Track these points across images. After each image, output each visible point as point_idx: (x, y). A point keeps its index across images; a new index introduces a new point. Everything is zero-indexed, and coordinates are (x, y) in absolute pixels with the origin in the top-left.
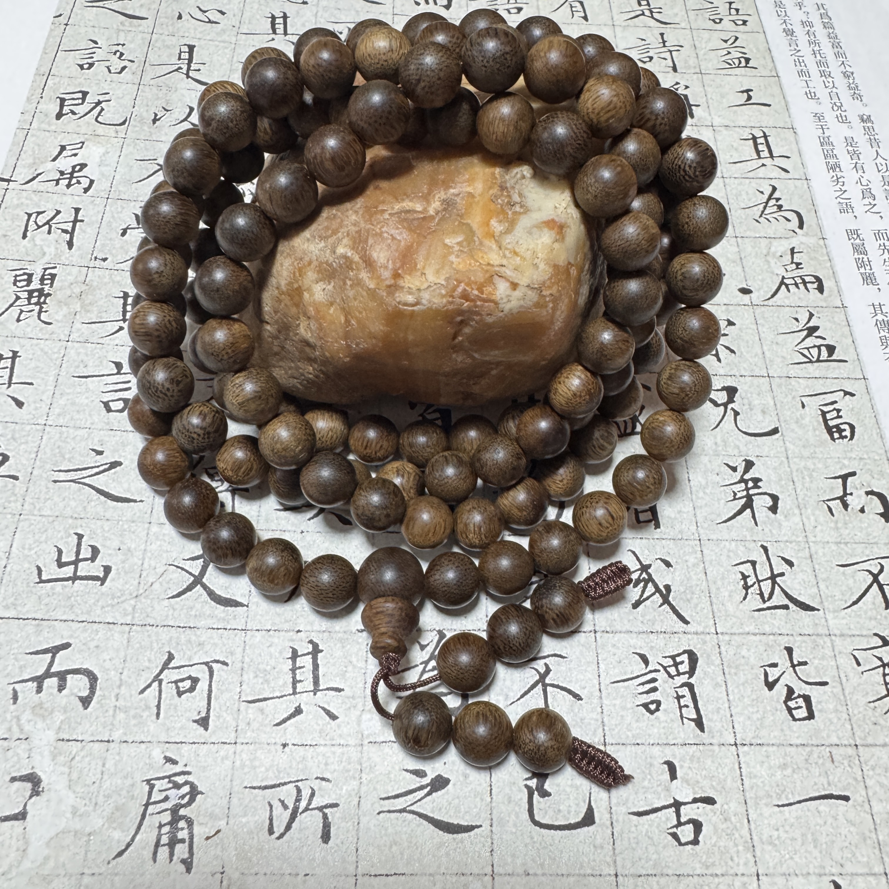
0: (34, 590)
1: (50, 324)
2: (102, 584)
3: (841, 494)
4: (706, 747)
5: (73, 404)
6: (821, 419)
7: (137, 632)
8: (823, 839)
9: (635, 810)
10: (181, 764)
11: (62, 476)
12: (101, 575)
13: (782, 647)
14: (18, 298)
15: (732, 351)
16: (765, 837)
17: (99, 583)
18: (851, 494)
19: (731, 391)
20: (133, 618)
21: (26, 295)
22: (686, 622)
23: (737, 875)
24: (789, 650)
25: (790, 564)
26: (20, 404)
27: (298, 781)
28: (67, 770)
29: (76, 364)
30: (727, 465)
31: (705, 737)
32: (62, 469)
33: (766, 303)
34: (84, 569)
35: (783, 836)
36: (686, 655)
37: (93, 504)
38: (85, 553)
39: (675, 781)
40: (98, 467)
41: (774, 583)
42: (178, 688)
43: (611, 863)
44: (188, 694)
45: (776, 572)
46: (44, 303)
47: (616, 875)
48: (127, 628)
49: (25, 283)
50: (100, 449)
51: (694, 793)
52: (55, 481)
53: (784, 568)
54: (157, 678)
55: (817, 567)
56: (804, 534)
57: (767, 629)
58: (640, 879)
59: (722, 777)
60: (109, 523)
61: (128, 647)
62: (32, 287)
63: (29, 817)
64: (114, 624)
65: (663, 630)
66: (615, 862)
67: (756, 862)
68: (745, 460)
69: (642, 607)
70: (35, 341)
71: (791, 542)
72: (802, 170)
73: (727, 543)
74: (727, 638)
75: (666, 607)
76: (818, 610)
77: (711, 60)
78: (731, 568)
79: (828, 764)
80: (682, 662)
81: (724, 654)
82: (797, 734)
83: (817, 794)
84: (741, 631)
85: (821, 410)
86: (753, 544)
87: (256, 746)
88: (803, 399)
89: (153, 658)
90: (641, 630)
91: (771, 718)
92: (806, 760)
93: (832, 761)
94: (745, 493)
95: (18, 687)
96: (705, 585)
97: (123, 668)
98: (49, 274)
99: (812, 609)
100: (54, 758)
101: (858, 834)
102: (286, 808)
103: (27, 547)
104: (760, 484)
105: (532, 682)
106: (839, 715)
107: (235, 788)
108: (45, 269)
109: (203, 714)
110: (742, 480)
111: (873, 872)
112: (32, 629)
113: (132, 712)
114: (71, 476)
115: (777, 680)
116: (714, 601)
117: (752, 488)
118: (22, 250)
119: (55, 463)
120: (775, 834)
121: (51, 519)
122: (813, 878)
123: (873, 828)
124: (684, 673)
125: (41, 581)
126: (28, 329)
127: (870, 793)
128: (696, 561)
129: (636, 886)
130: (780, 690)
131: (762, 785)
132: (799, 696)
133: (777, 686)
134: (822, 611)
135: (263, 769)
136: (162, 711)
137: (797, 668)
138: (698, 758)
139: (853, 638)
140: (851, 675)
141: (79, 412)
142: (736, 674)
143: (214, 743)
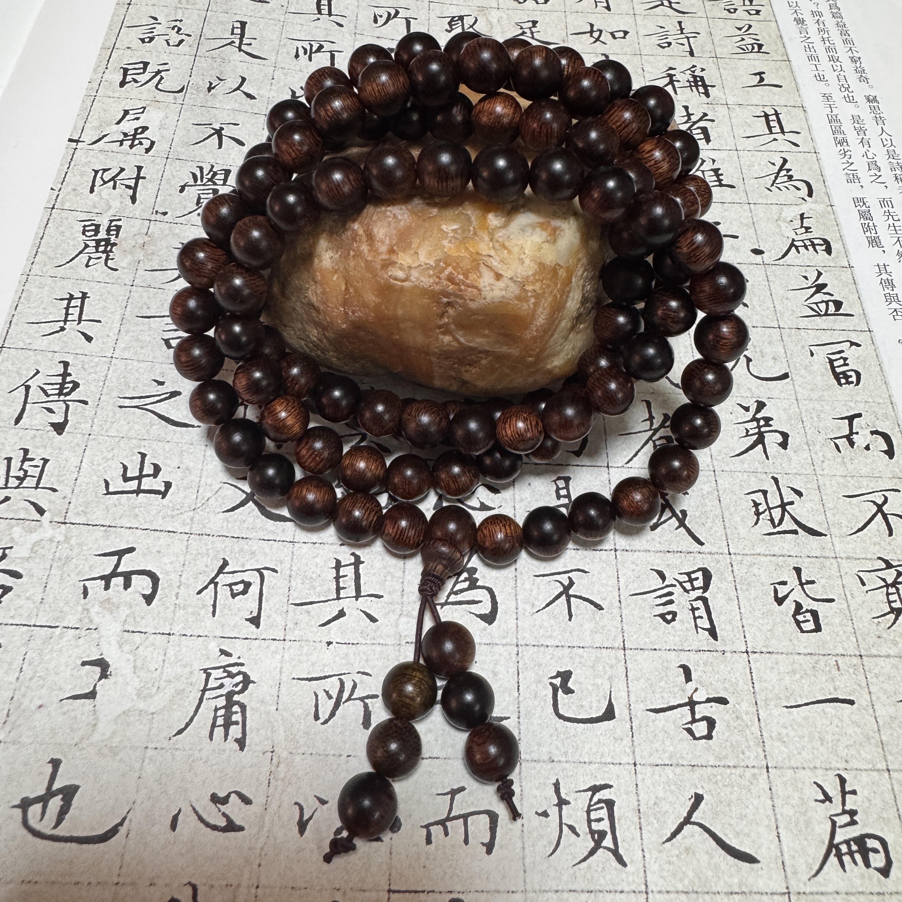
0: (102, 500)
1: (116, 270)
2: (163, 498)
3: (847, 432)
4: (719, 654)
5: (138, 339)
6: (828, 366)
7: (195, 540)
8: (829, 737)
9: (653, 707)
10: (235, 656)
11: (127, 402)
12: (163, 489)
13: (791, 567)
14: (87, 246)
15: (746, 305)
16: (774, 735)
17: (160, 496)
18: (857, 433)
20: (192, 527)
21: (93, 244)
22: (702, 544)
23: (747, 767)
24: (798, 571)
25: (799, 493)
26: (89, 339)
27: (341, 674)
28: (132, 658)
29: (140, 305)
30: (741, 405)
31: (718, 645)
32: (127, 396)
33: (776, 262)
34: (147, 483)
35: (792, 734)
36: (701, 572)
37: (155, 427)
38: (148, 470)
39: (690, 683)
40: (160, 395)
41: (784, 510)
42: (232, 590)
43: (630, 753)
44: (241, 596)
45: (785, 501)
46: (111, 251)
47: (635, 764)
48: (186, 537)
49: (93, 233)
50: (161, 380)
51: (708, 694)
52: (121, 407)
53: (793, 497)
54: (213, 581)
55: (824, 497)
56: (812, 468)
57: (776, 550)
58: (657, 768)
59: (734, 680)
60: (169, 444)
61: (186, 552)
62: (100, 236)
63: (98, 696)
64: (174, 532)
65: (679, 550)
66: (634, 752)
67: (765, 756)
68: (757, 401)
69: (659, 529)
70: (103, 285)
71: (800, 475)
72: (811, 145)
73: (740, 474)
74: (739, 558)
75: (682, 529)
76: (826, 535)
77: (726, 46)
78: (743, 496)
79: (835, 671)
80: (697, 579)
81: (736, 572)
82: (804, 645)
83: (824, 698)
84: (752, 552)
85: (829, 358)
86: (764, 475)
87: (303, 643)
88: (812, 348)
89: (209, 563)
90: (658, 549)
91: (781, 629)
92: (814, 667)
93: (838, 669)
94: (757, 430)
95: (87, 583)
96: (719, 510)
97: (182, 571)
98: (115, 226)
99: (820, 534)
100: (120, 647)
101: (862, 734)
102: (330, 697)
103: (96, 463)
104: (771, 423)
105: (557, 593)
106: (845, 629)
107: (284, 678)
108: (111, 221)
109: (255, 614)
110: (754, 419)
111: (876, 768)
112: (101, 534)
113: (190, 610)
114: (135, 402)
115: (786, 597)
116: (727, 525)
117: (764, 426)
118: (91, 203)
119: (120, 391)
120: (784, 731)
121: (117, 439)
122: (820, 772)
123: (876, 729)
124: (698, 588)
125: (108, 493)
126: (96, 274)
127: (874, 699)
128: (710, 489)
129: (653, 774)
130: (789, 606)
131: (772, 688)
132: (807, 611)
133: (787, 601)
134: (829, 536)
135: (309, 663)
136: (217, 610)
137: (805, 586)
138: (712, 663)
139: (858, 561)
140: (856, 593)
141: (142, 348)
142: (747, 590)
143: (264, 639)
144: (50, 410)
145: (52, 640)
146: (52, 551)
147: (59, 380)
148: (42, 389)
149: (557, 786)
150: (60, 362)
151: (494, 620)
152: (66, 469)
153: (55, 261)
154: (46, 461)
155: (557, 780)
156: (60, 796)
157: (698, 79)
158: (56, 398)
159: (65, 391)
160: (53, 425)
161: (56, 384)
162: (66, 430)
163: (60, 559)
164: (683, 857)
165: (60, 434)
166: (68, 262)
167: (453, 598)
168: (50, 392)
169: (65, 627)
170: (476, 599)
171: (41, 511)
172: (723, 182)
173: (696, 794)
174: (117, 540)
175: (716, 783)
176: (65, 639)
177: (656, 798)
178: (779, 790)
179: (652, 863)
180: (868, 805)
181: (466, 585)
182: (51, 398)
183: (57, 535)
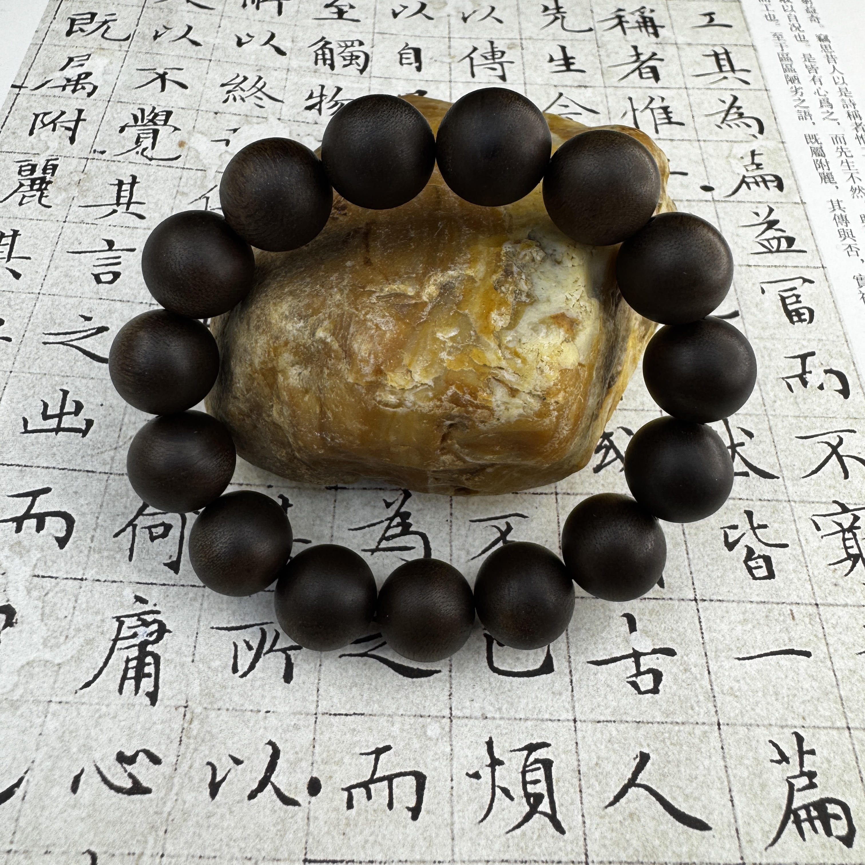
0: (19, 438)
1: (49, 207)
2: (84, 436)
3: (800, 371)
4: (666, 602)
6: (780, 304)
7: (115, 480)
8: (784, 691)
9: (594, 659)
10: (151, 603)
11: (52, 339)
12: (84, 427)
13: (742, 511)
14: (22, 185)
16: (725, 689)
17: (81, 434)
18: (810, 372)
20: (111, 467)
21: (29, 182)
23: (697, 723)
24: (749, 514)
25: (750, 435)
26: (17, 276)
27: (263, 624)
28: (40, 604)
29: (71, 241)
31: (664, 592)
32: (52, 332)
33: (727, 199)
34: (67, 422)
35: (744, 687)
37: (79, 363)
38: (70, 407)
39: (634, 633)
40: (86, 331)
41: (734, 452)
42: (151, 533)
43: (570, 709)
44: (161, 539)
45: (736, 442)
46: (45, 189)
47: (575, 721)
48: (105, 477)
49: (29, 173)
50: (89, 315)
51: (654, 645)
52: (45, 343)
53: (744, 438)
54: (131, 524)
55: (776, 439)
56: (763, 408)
58: (599, 724)
59: (681, 630)
60: (93, 381)
61: (105, 492)
62: (36, 175)
64: (93, 472)
66: (574, 708)
67: (717, 712)
69: (603, 471)
70: (35, 222)
71: (750, 415)
72: (762, 82)
76: (778, 478)
79: (789, 621)
82: (757, 592)
83: (778, 649)
85: (781, 296)
88: (763, 285)
89: (128, 505)
91: (731, 576)
92: (767, 617)
93: (793, 618)
97: (99, 513)
98: (51, 165)
99: (772, 477)
100: (29, 592)
101: (819, 688)
102: (250, 648)
103: (15, 400)
105: (493, 540)
106: (800, 576)
107: (202, 627)
108: (48, 161)
109: (174, 559)
111: (836, 726)
112: (16, 474)
113: (106, 554)
114: (60, 338)
115: (737, 541)
118: (29, 145)
119: (46, 327)
120: (736, 685)
121: (39, 376)
122: (775, 730)
123: (835, 683)
125: (26, 432)
126: (29, 212)
127: (832, 650)
129: (595, 731)
130: (740, 551)
131: (722, 639)
132: (759, 557)
133: (738, 547)
134: (781, 479)
135: (230, 612)
136: (135, 554)
137: (757, 531)
138: (658, 611)
139: (813, 505)
140: (811, 539)
141: (71, 283)
142: (696, 534)
143: (183, 586)
149: (490, 744)
155: (491, 738)
157: (648, 20)
164: (627, 823)
166: (1, 202)
167: (384, 544)
170: (409, 545)
172: (672, 120)
173: (641, 753)
174: (33, 480)
175: (663, 741)
177: (598, 758)
178: (732, 750)
179: (593, 830)
180: (827, 766)
181: (398, 530)
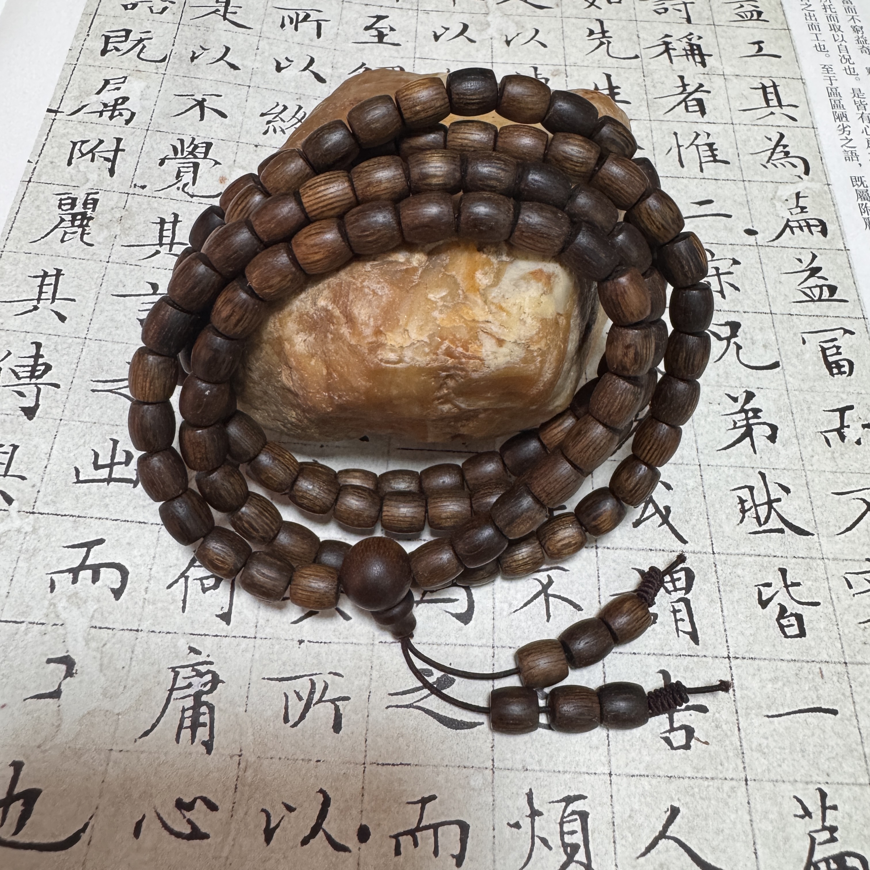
0: (72, 489)
1: (92, 245)
2: (135, 487)
3: (838, 425)
4: (701, 659)
5: (112, 320)
6: (821, 355)
8: (810, 749)
10: (204, 654)
11: (100, 386)
12: (134, 478)
13: (776, 568)
14: (62, 220)
15: (737, 289)
16: (754, 746)
17: (132, 485)
18: (848, 426)
19: (735, 327)
21: (69, 218)
22: (685, 542)
23: (726, 779)
24: (783, 572)
25: (787, 490)
26: (62, 318)
27: (312, 675)
28: (98, 655)
29: (115, 283)
30: (729, 396)
31: (699, 649)
32: (100, 379)
33: (770, 244)
34: (118, 472)
35: (772, 744)
36: (683, 572)
38: (120, 457)
41: (770, 508)
42: (203, 584)
43: (606, 763)
44: (212, 591)
45: (772, 498)
46: (87, 225)
47: (610, 774)
48: (157, 528)
49: (69, 207)
52: (93, 391)
53: (781, 494)
54: (184, 575)
55: (812, 494)
56: (801, 463)
57: (763, 551)
58: (633, 779)
61: (157, 545)
62: (77, 210)
63: (63, 695)
64: (145, 523)
65: (663, 548)
66: (610, 762)
67: (744, 768)
68: (746, 392)
69: (642, 526)
70: (77, 261)
71: (788, 470)
72: (810, 119)
73: (726, 469)
74: (723, 557)
75: (665, 527)
76: (813, 535)
77: (724, 13)
78: (729, 493)
79: (818, 679)
80: (679, 579)
81: (720, 572)
82: (788, 650)
83: (806, 707)
84: (737, 552)
85: (822, 347)
86: (751, 470)
87: (274, 642)
88: (805, 336)
89: (180, 556)
90: (640, 547)
91: (765, 634)
92: (797, 675)
93: (822, 677)
94: (745, 422)
95: (55, 577)
96: (703, 507)
97: (152, 564)
98: (92, 199)
99: (807, 533)
100: (87, 644)
101: (844, 745)
102: (300, 699)
103: (66, 449)
104: (759, 414)
105: (535, 592)
106: (830, 634)
107: (254, 677)
108: (88, 194)
109: (226, 611)
110: (742, 410)
111: (858, 782)
112: (70, 525)
113: (159, 605)
114: (109, 386)
115: (770, 599)
116: (712, 522)
117: (753, 418)
118: (67, 176)
119: (94, 374)
120: (765, 742)
121: (89, 425)
122: (800, 786)
123: (860, 740)
124: (681, 589)
125: (79, 481)
126: (71, 250)
127: (858, 708)
128: (695, 485)
129: (629, 785)
130: (773, 609)
131: (753, 696)
132: (792, 615)
133: (771, 604)
134: (816, 535)
135: (280, 662)
136: (187, 605)
137: (790, 588)
138: (692, 669)
139: (845, 562)
140: (843, 597)
141: (117, 328)
142: (731, 591)
143: (235, 637)
144: (21, 394)
145: (17, 636)
146: (20, 541)
147: (31, 362)
148: (13, 371)
149: (530, 796)
150: (32, 343)
151: (471, 620)
152: (35, 456)
153: (30, 236)
154: (15, 447)
155: (531, 790)
156: (21, 801)
157: (695, 47)
158: (27, 381)
159: (37, 374)
160: (23, 409)
161: (28, 366)
162: (37, 414)
163: (27, 551)
165: (30, 419)
166: (43, 238)
167: (428, 596)
168: (21, 375)
169: (31, 623)
170: (452, 597)
171: (9, 500)
172: (717, 158)
173: (672, 806)
174: (87, 531)
175: (693, 795)
176: (30, 635)
177: (631, 810)
178: (758, 804)
180: (848, 821)
182: (22, 381)
183: (24, 525)
